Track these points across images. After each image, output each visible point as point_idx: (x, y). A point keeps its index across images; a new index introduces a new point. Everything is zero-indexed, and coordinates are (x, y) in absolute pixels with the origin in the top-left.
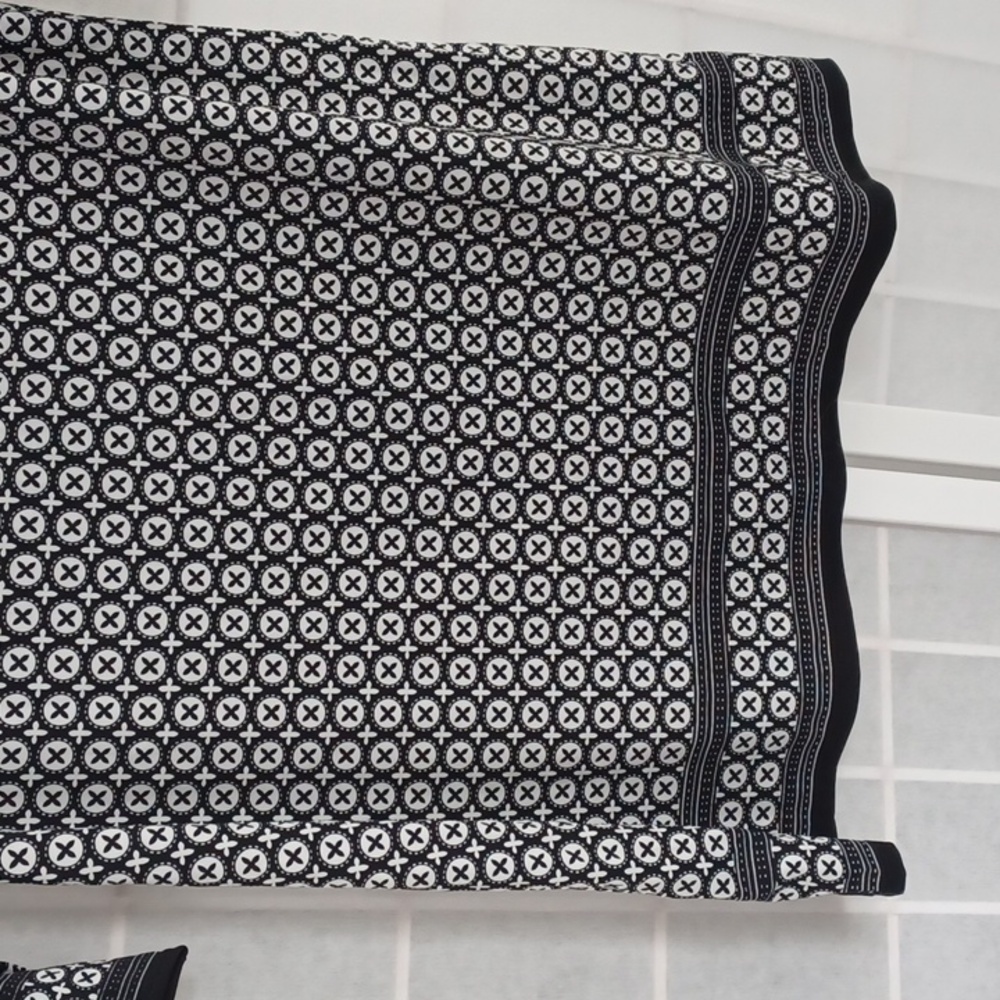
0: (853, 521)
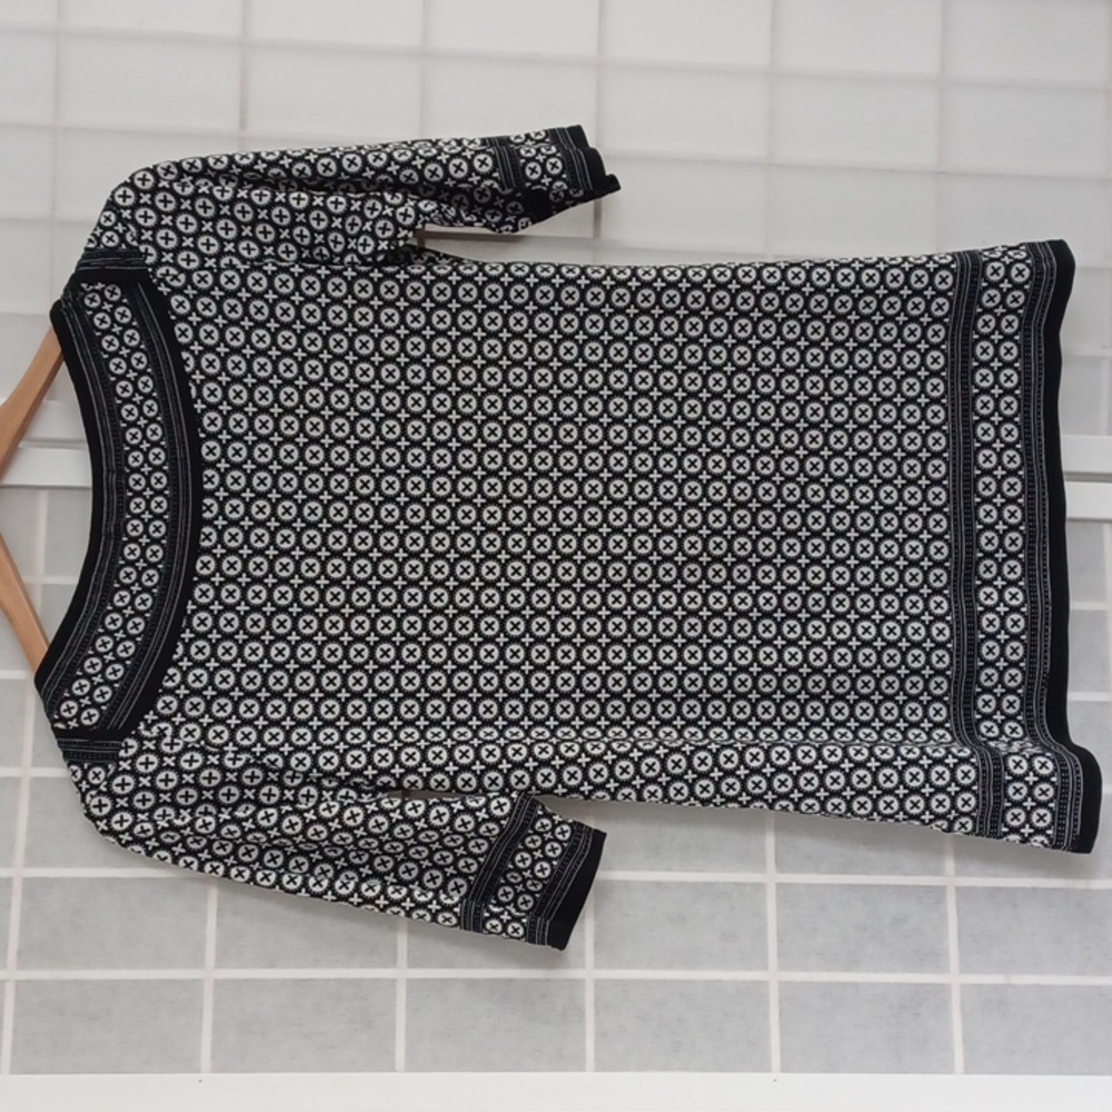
0: (1074, 520)
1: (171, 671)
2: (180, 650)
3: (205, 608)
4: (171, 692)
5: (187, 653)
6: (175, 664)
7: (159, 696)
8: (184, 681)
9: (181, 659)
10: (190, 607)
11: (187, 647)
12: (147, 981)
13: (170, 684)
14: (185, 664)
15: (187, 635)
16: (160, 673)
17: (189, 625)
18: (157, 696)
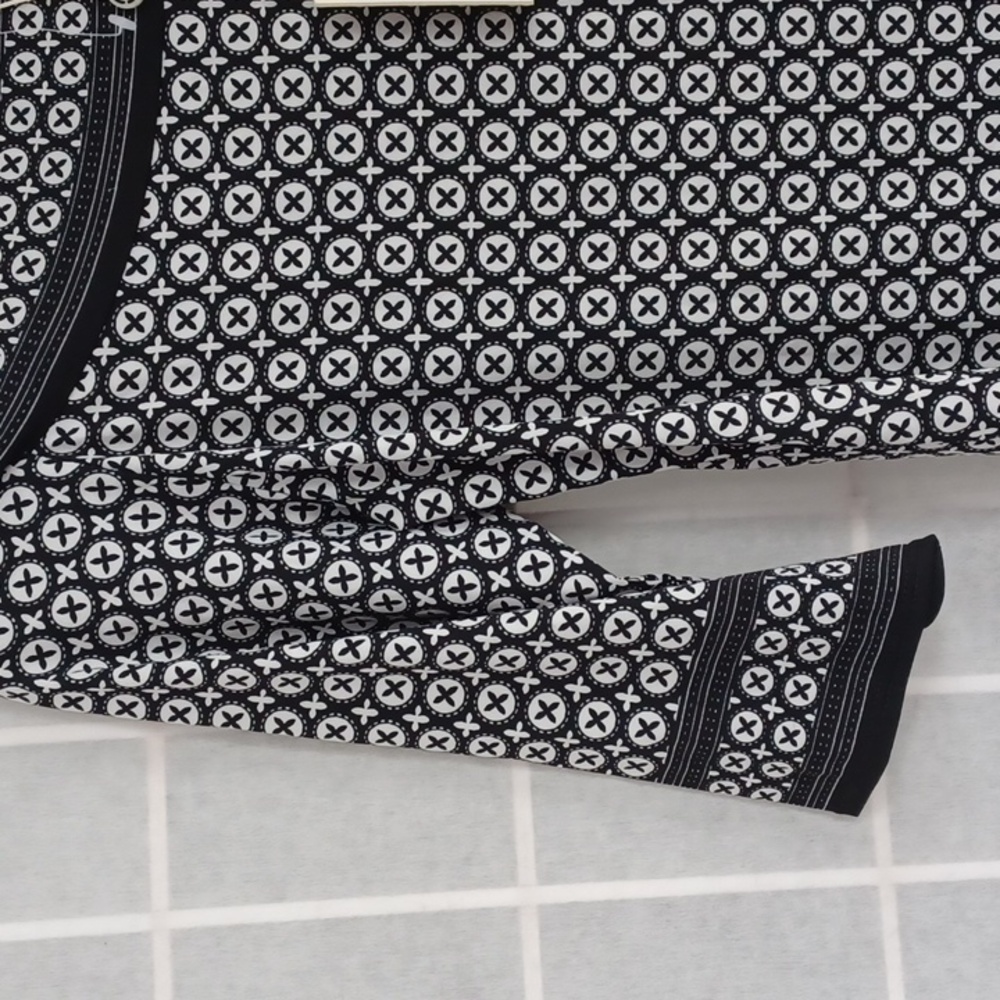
1: (138, 252)
2: (153, 208)
3: (194, 120)
4: (140, 294)
5: (166, 214)
6: (144, 238)
7: (118, 304)
8: (163, 271)
9: (157, 228)
10: (165, 120)
11: (166, 200)
12: (42, 944)
13: (136, 279)
14: (164, 235)
15: (165, 178)
16: (117, 258)
17: (167, 157)
18: (116, 305)
